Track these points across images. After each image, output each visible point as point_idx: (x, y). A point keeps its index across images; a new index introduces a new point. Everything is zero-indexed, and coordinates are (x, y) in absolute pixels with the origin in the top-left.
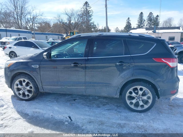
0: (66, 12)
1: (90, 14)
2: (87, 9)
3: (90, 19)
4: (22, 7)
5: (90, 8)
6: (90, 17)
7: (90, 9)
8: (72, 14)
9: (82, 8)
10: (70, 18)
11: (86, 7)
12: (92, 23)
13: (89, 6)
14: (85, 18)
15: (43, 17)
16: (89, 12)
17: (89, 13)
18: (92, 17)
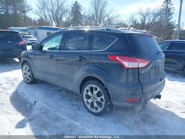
0: (141, 11)
1: (171, 12)
2: (167, 6)
3: (170, 17)
4: (102, 10)
5: (172, 5)
6: (170, 15)
7: (172, 7)
8: (148, 14)
9: (162, 6)
10: (145, 18)
11: (166, 5)
12: (171, 22)
13: (171, 3)
14: (163, 17)
15: (118, 19)
16: (170, 9)
17: (169, 11)
18: (173, 15)
